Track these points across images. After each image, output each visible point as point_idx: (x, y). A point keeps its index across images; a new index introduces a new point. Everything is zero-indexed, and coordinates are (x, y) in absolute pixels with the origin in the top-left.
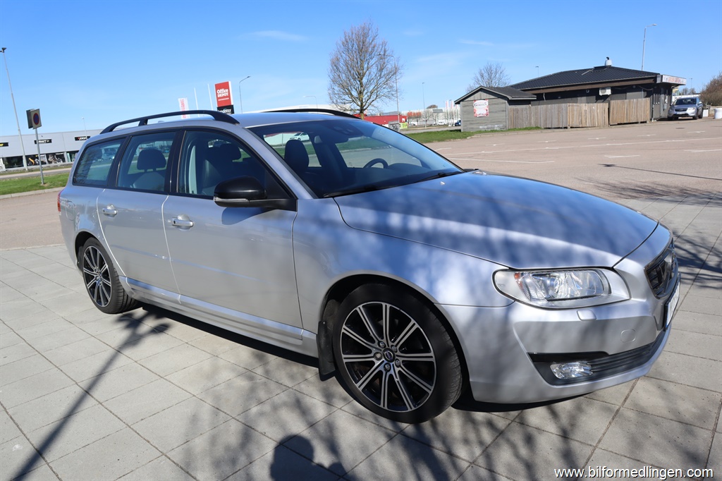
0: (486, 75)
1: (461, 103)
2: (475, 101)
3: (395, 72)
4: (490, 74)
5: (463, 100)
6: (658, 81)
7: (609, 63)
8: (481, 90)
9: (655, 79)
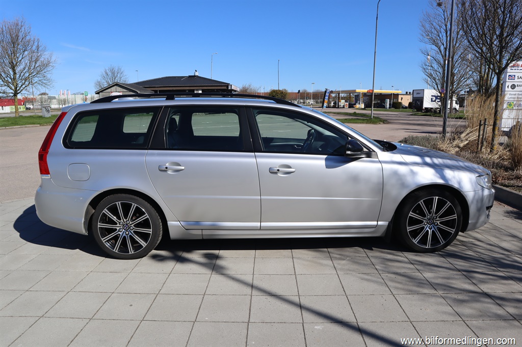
0: (109, 73)
1: (100, 93)
2: (112, 92)
3: (46, 65)
4: (113, 73)
5: (102, 92)
6: (229, 88)
7: (197, 74)
8: (117, 85)
9: (228, 87)
